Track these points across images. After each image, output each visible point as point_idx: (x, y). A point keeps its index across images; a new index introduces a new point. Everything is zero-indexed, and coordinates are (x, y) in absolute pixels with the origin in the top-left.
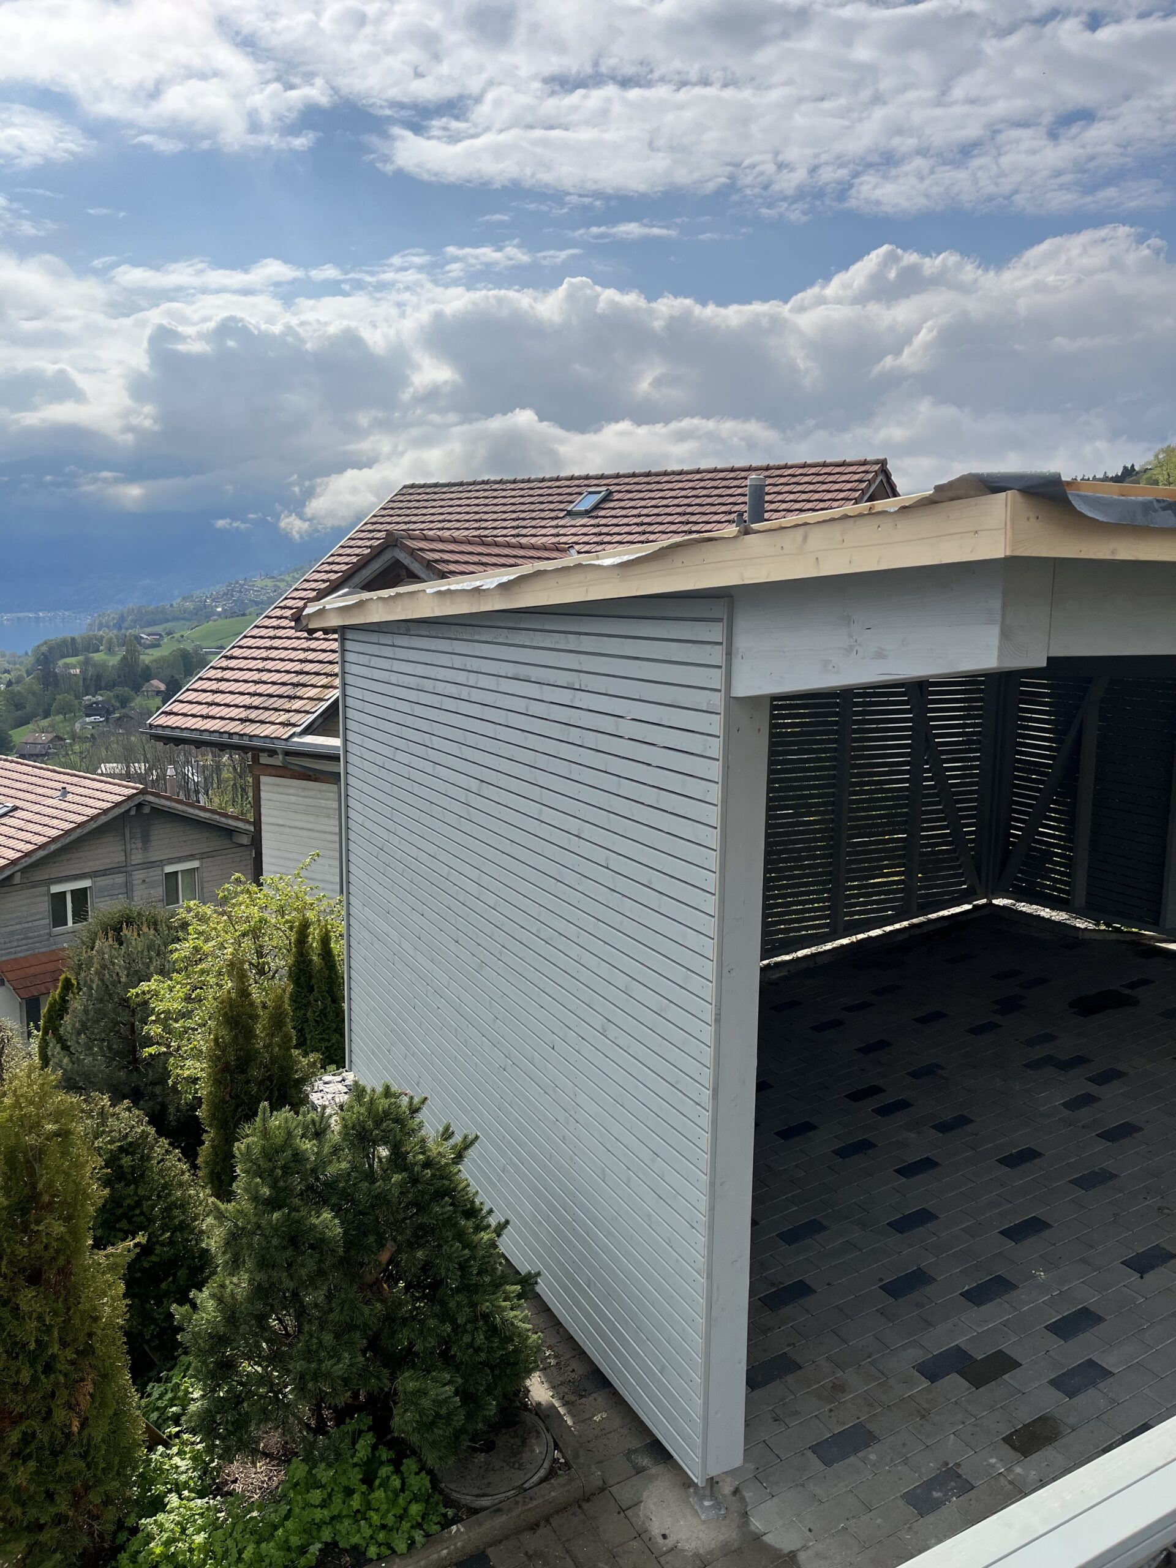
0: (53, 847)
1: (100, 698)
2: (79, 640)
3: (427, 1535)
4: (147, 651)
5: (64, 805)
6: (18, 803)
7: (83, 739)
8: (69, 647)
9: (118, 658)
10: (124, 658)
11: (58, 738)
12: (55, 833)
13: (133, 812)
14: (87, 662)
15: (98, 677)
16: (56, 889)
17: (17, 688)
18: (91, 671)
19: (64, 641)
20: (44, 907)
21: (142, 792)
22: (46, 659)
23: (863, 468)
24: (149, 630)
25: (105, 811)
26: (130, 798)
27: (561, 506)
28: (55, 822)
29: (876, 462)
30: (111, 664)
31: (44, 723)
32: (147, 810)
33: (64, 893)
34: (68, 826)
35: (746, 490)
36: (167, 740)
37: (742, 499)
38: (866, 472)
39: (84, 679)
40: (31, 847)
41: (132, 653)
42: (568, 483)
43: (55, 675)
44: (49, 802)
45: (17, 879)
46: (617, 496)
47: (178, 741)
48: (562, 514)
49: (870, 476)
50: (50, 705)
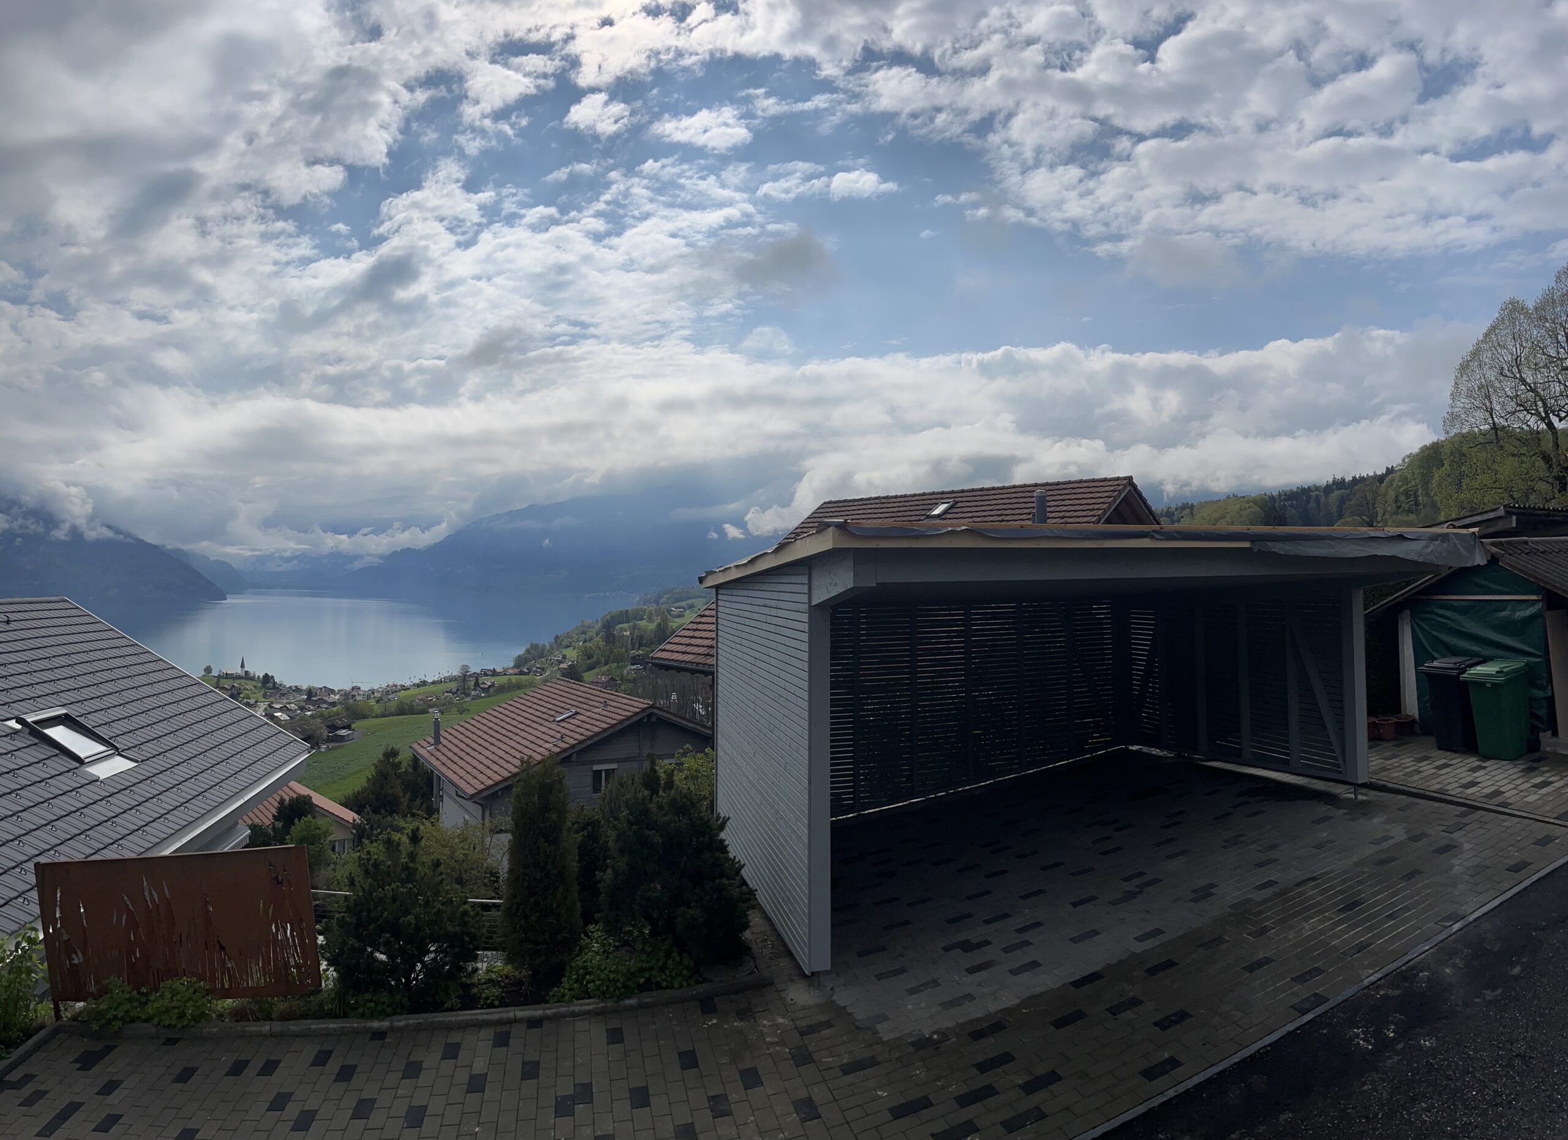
0: (596, 739)
1: (641, 652)
2: (630, 612)
3: (689, 985)
4: (675, 620)
5: (605, 713)
6: (578, 710)
7: (628, 681)
8: (625, 617)
9: (655, 624)
10: (659, 624)
11: (613, 679)
12: (597, 730)
13: (645, 720)
14: (634, 627)
15: (641, 638)
16: (596, 767)
17: (588, 645)
18: (637, 633)
19: (621, 612)
20: (589, 779)
21: (652, 707)
22: (609, 626)
23: (1116, 483)
24: (675, 605)
25: (628, 718)
26: (644, 710)
27: (924, 512)
28: (598, 723)
29: (1125, 478)
30: (650, 628)
31: (605, 668)
32: (654, 719)
33: (600, 771)
34: (605, 726)
35: (1034, 499)
36: (661, 667)
37: (1032, 505)
38: (1118, 485)
39: (632, 639)
40: (583, 738)
41: (665, 621)
42: (930, 497)
43: (614, 636)
44: (596, 710)
45: (574, 758)
46: (960, 505)
47: (668, 668)
48: (923, 518)
49: (1121, 487)
50: (609, 657)
